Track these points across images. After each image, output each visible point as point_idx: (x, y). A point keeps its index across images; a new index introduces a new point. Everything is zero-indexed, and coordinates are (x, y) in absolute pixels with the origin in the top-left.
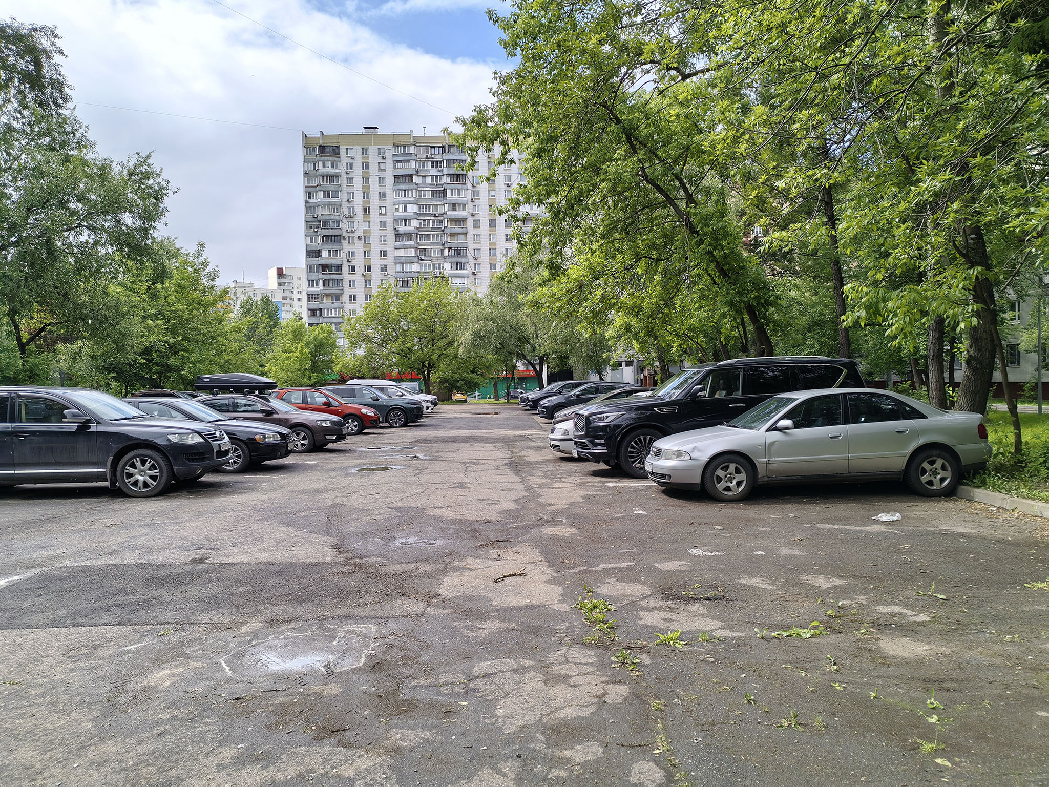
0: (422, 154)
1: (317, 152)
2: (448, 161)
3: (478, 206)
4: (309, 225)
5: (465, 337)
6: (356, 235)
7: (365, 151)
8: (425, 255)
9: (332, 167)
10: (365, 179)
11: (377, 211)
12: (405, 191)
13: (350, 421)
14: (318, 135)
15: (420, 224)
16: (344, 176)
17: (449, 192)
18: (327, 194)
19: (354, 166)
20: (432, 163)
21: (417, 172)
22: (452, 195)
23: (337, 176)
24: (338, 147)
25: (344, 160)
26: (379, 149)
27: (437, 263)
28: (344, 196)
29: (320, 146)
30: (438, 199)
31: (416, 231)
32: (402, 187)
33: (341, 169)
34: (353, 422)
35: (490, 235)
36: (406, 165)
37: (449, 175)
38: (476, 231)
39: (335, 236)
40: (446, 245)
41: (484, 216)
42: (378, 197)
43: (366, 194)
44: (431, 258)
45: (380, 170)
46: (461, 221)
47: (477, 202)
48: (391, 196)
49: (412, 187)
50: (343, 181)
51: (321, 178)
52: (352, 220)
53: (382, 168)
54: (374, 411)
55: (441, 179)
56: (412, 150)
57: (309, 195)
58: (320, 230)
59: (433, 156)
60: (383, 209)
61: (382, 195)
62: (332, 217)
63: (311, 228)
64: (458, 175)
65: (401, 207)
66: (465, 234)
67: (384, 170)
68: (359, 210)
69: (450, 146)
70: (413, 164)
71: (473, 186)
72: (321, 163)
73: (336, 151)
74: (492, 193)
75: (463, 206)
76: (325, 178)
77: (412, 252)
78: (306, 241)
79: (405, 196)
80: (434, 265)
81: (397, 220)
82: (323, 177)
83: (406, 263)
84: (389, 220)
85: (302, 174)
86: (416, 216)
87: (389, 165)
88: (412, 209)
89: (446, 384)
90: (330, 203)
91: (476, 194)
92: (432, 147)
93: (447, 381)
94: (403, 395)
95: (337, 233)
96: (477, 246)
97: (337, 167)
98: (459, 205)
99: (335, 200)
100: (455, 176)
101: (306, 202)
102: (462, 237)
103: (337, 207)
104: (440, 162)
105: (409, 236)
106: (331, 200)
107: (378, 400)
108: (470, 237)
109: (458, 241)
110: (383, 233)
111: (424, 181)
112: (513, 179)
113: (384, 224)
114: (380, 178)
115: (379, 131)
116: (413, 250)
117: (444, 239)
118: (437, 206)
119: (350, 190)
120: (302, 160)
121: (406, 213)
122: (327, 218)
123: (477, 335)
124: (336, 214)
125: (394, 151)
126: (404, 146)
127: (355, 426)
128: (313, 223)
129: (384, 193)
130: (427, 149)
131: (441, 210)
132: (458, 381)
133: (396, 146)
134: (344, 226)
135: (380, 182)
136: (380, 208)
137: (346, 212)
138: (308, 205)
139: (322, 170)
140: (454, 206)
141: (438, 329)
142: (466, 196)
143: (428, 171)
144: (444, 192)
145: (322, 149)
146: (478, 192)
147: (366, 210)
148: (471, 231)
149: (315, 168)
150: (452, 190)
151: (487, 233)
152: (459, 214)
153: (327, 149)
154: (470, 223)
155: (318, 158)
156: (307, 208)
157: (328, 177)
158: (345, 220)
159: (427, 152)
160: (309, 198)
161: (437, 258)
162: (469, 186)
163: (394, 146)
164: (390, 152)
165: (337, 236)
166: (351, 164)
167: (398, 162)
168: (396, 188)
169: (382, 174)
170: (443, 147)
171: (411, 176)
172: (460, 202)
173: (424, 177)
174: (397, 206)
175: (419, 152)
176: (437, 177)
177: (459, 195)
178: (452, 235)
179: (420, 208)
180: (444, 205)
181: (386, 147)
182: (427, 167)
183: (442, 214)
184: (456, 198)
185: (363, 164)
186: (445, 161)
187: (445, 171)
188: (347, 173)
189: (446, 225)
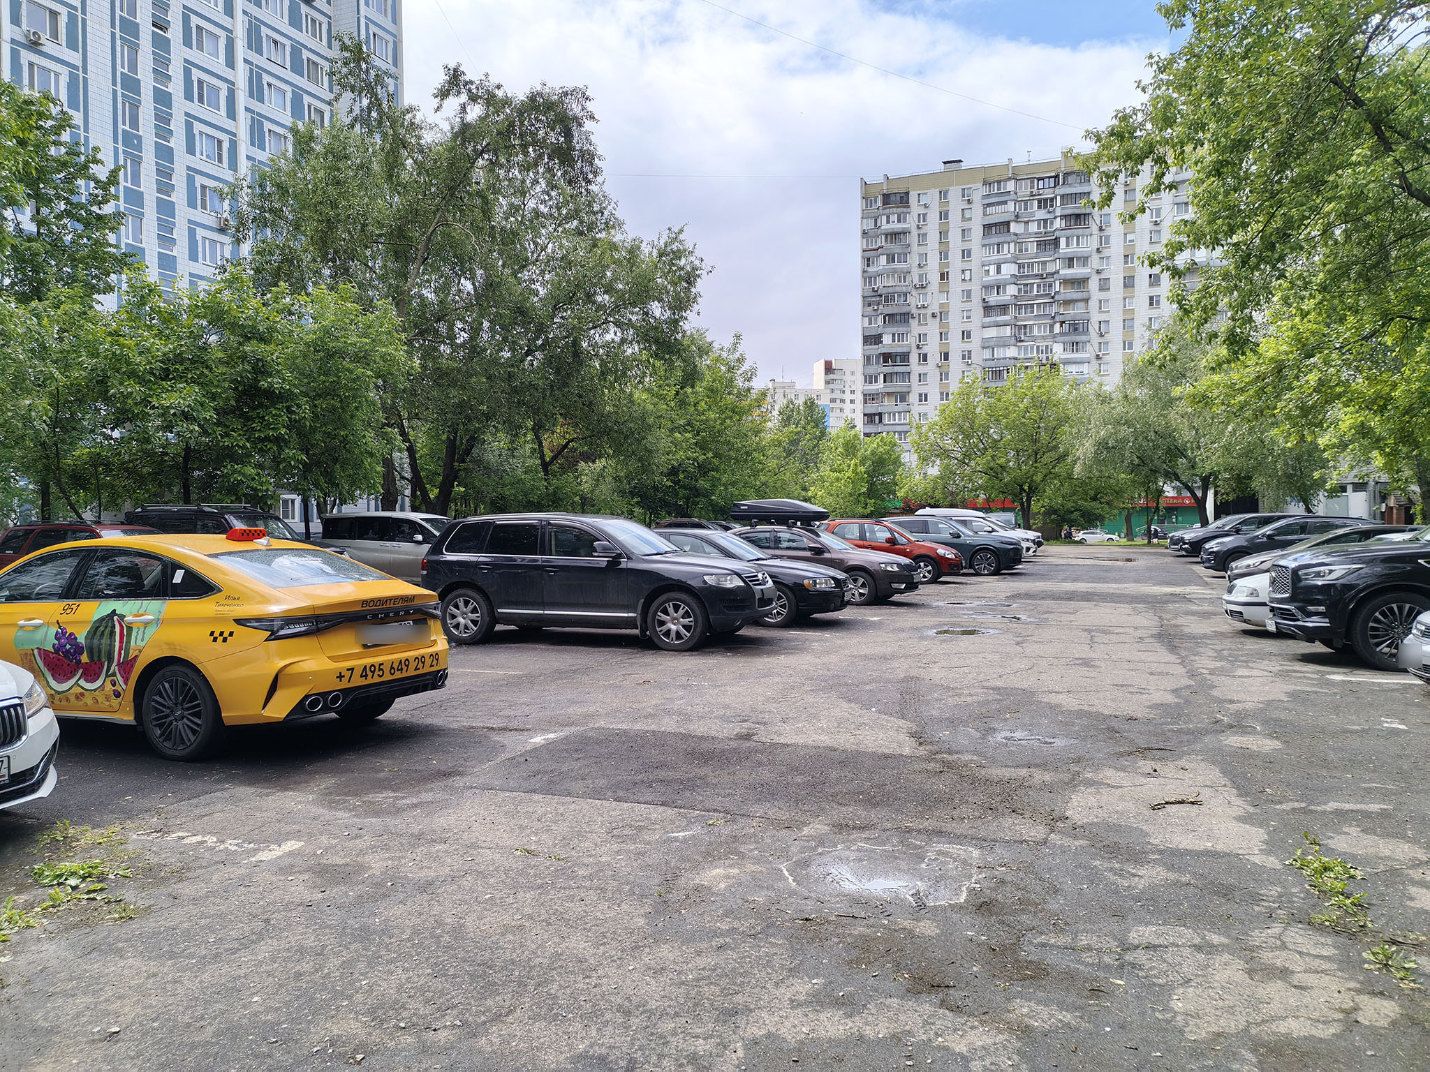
0: (1025, 190)
1: (879, 203)
2: (1062, 196)
3: (1108, 258)
4: (867, 302)
5: (1084, 450)
6: (929, 312)
7: (944, 194)
8: (1025, 334)
9: (899, 221)
10: (943, 234)
11: (959, 277)
12: (998, 245)
13: (922, 564)
14: (881, 180)
15: (1020, 290)
16: (915, 232)
17: (1063, 241)
18: (891, 259)
19: (929, 218)
20: (1039, 202)
21: (1017, 216)
22: (1068, 245)
23: (905, 233)
24: (907, 194)
25: (915, 209)
26: (964, 189)
27: (1043, 344)
28: (913, 260)
29: (884, 195)
30: (1047, 253)
31: (1014, 301)
32: (995, 240)
33: (911, 222)
34: (926, 566)
35: (1125, 299)
36: (1001, 208)
37: (1063, 217)
38: (1103, 295)
39: (901, 314)
40: (1058, 318)
41: (1116, 274)
42: (960, 257)
43: (944, 254)
44: (1033, 338)
45: (964, 219)
46: (1081, 282)
47: (1105, 253)
48: (978, 254)
49: (1008, 239)
50: (913, 239)
51: (883, 237)
52: (924, 291)
53: (967, 215)
54: (954, 551)
55: (1052, 223)
56: (1010, 186)
57: (868, 261)
58: (881, 307)
59: (1041, 192)
60: (967, 273)
61: (966, 254)
62: (898, 289)
63: (869, 305)
64: (1078, 216)
65: (993, 269)
66: (1087, 300)
67: (970, 219)
68: (934, 278)
69: (1066, 175)
70: (1011, 206)
71: (1101, 229)
72: (884, 218)
73: (904, 199)
74: (1130, 237)
75: (1084, 260)
76: (889, 237)
77: (1008, 331)
78: (862, 323)
79: (998, 252)
80: (1038, 347)
81: (986, 288)
82: (886, 235)
83: (998, 346)
84: (975, 288)
85: (860, 234)
86: (1013, 280)
87: (977, 213)
88: (1009, 270)
89: (1054, 517)
90: (895, 271)
91: (1105, 240)
92: (1039, 179)
93: (1055, 512)
94: (993, 530)
95: (904, 309)
96: (1103, 317)
97: (905, 222)
98: (1079, 258)
99: (903, 266)
100: (1073, 217)
101: (864, 272)
102: (1081, 305)
103: (903, 275)
104: (1052, 200)
105: (1003, 308)
106: (896, 265)
107: (959, 537)
108: (1093, 303)
109: (1076, 311)
110: (967, 306)
111: (1026, 229)
112: (1163, 214)
113: (968, 294)
114: (963, 230)
115: (964, 165)
116: (1009, 328)
117: (1055, 309)
118: (1044, 263)
119: (922, 250)
120: (859, 216)
121: (999, 277)
122: (891, 290)
123: (1102, 445)
124: (902, 283)
125: (984, 190)
126: (999, 182)
127: (929, 572)
128: (873, 299)
129: (969, 252)
130: (1032, 183)
131: (1050, 268)
132: (1072, 512)
133: (987, 183)
134: (914, 300)
135: (963, 236)
136: (963, 271)
137: (916, 281)
138: (866, 275)
139: (886, 227)
140: (1070, 261)
141: (1044, 437)
142: (1089, 245)
143: (1032, 214)
144: (1056, 242)
145: (886, 199)
146: (1108, 238)
147: (943, 276)
148: (1096, 295)
149: (876, 225)
150: (1068, 239)
151: (1121, 296)
152: (1077, 271)
153: (893, 198)
154: (1093, 284)
155: (881, 211)
156: (865, 279)
157: (893, 236)
158: (914, 292)
159: (1032, 187)
160: (868, 266)
161: (1044, 338)
162: (1095, 229)
163: (985, 183)
164: (979, 191)
165: (904, 314)
166: (925, 215)
167: (989, 205)
168: (987, 242)
169: (966, 225)
170: (1057, 177)
171: (1008, 223)
172: (1079, 255)
173: (1027, 222)
174: (987, 268)
175: (1021, 188)
176: (1045, 221)
177: (1078, 244)
178: (1067, 303)
179: (1019, 267)
180: (1055, 260)
181: (973, 186)
182: (1032, 208)
183: (1053, 274)
184: (1073, 249)
185: (941, 213)
186: (1059, 198)
187: (1058, 212)
188: (919, 228)
189: (1057, 290)
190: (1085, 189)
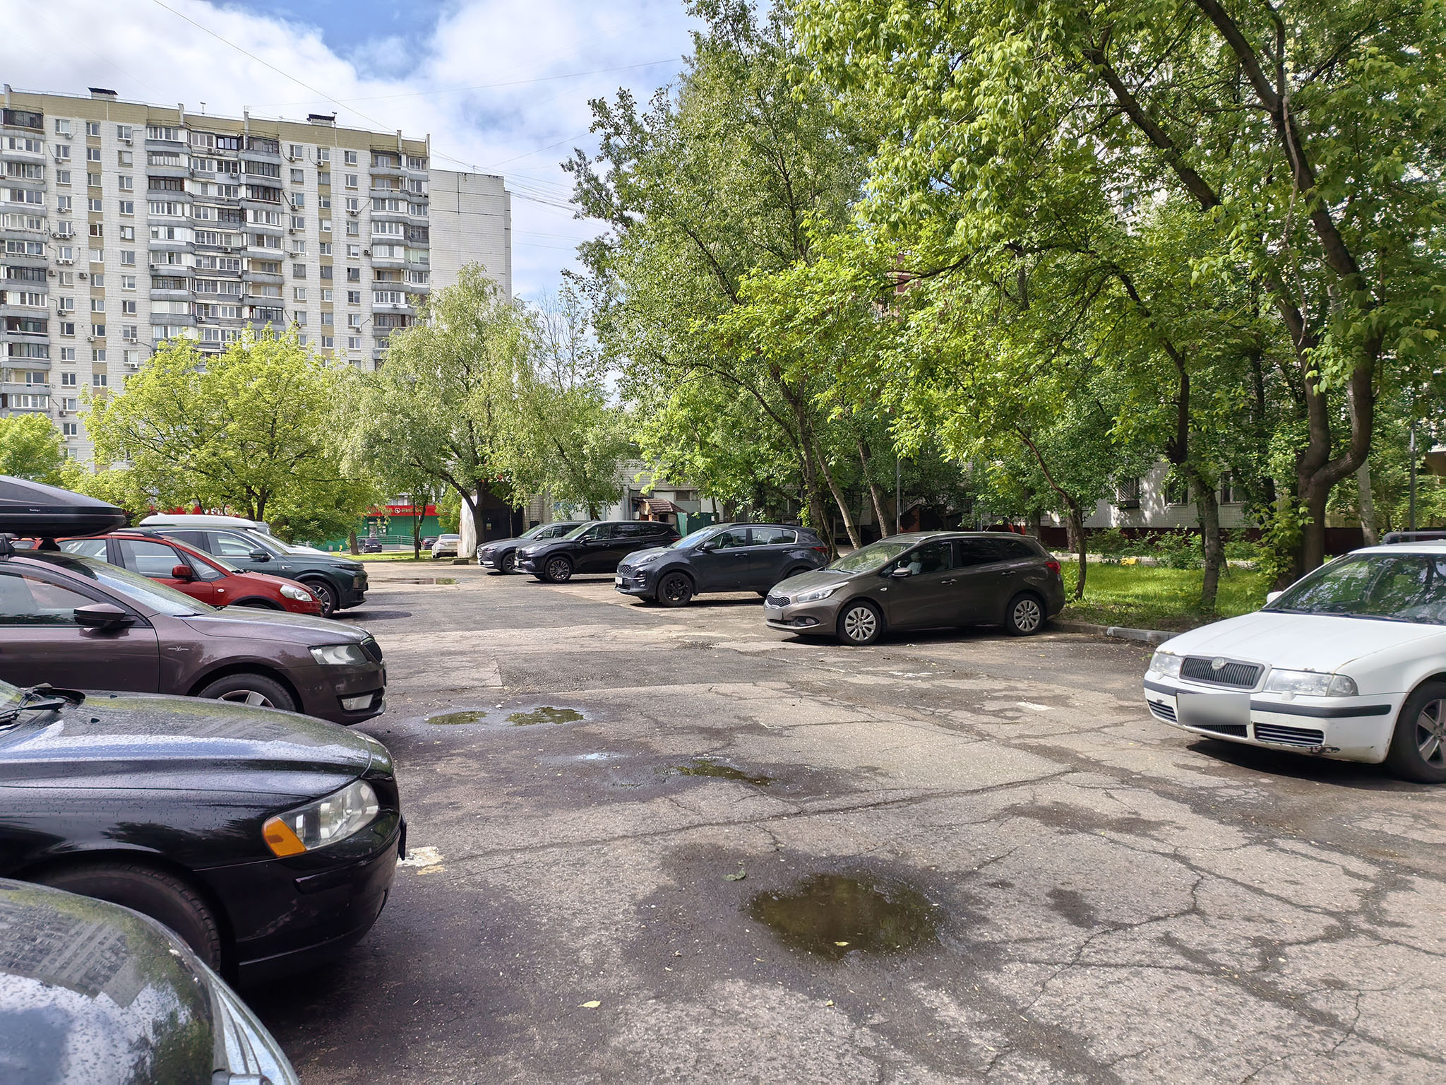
0: (201, 146)
2: (248, 163)
6: (76, 271)
7: (93, 128)
8: (206, 314)
9: (29, 148)
10: (94, 177)
11: (117, 234)
12: (169, 203)
15: (198, 262)
17: (250, 215)
18: (16, 195)
19: (72, 152)
20: (220, 163)
21: (192, 174)
22: (256, 219)
23: (37, 165)
24: (40, 116)
25: (52, 139)
26: (120, 127)
27: (229, 329)
28: (50, 202)
29: (5, 111)
30: (232, 224)
31: (191, 274)
32: (166, 197)
33: (46, 152)
35: (322, 291)
36: (171, 160)
37: (250, 186)
38: (299, 283)
39: (33, 269)
40: (246, 301)
41: (312, 261)
42: (118, 209)
43: (95, 202)
44: (219, 322)
45: (121, 163)
46: (272, 265)
47: (299, 236)
48: (143, 210)
49: (182, 199)
50: (51, 174)
51: (5, 165)
52: (67, 244)
53: (126, 159)
55: (236, 192)
56: (182, 136)
58: (3, 255)
59: (221, 152)
60: (128, 231)
61: (126, 207)
62: (27, 236)
64: (267, 189)
65: (163, 232)
66: (280, 286)
67: (130, 165)
68: (82, 230)
69: (251, 139)
70: (184, 161)
71: (293, 209)
72: (7, 140)
73: (36, 121)
74: (326, 224)
75: (276, 241)
76: (14, 167)
77: (185, 308)
79: (169, 212)
80: (223, 332)
81: (154, 252)
82: (10, 164)
83: (172, 325)
84: (140, 250)
86: (190, 248)
87: (138, 157)
88: (184, 236)
90: (23, 212)
91: (298, 222)
92: (218, 137)
95: (39, 264)
96: (299, 307)
97: (37, 150)
98: (269, 237)
99: (34, 207)
100: (261, 190)
102: (274, 290)
103: (36, 219)
104: (235, 164)
105: (178, 281)
106: (25, 204)
108: (287, 291)
109: (266, 296)
110: (129, 271)
111: (205, 191)
112: (360, 207)
113: (130, 258)
114: (121, 178)
115: (119, 98)
116: (185, 305)
117: (242, 290)
118: (228, 236)
119: (64, 191)
121: (170, 242)
122: (17, 235)
124: (35, 230)
125: (148, 134)
126: (168, 129)
129: (130, 205)
130: (210, 139)
131: (235, 242)
133: (153, 127)
134: (52, 253)
135: (121, 184)
136: (122, 228)
137: (55, 229)
139: (8, 152)
140: (259, 239)
142: (283, 224)
143: (212, 176)
144: (242, 214)
145: (10, 115)
146: (301, 221)
147: (95, 230)
148: (290, 282)
150: (256, 213)
152: (267, 251)
153: (18, 117)
154: (287, 268)
155: (2, 131)
157: (20, 166)
158: (52, 243)
159: (210, 144)
161: (230, 322)
162: (287, 208)
163: (149, 125)
164: (141, 135)
165: (39, 269)
166: (66, 149)
167: (155, 153)
168: (154, 197)
169: (125, 172)
170: (240, 139)
171: (181, 180)
172: (270, 233)
173: (205, 184)
174: (155, 229)
175: (196, 143)
176: (228, 187)
177: (268, 221)
178: (257, 285)
179: (197, 235)
180: (241, 234)
181: (134, 126)
182: (210, 168)
183: (239, 250)
184: (262, 225)
185: (89, 150)
186: (243, 164)
187: (243, 179)
188: (57, 161)
189: (245, 268)
190: (274, 160)
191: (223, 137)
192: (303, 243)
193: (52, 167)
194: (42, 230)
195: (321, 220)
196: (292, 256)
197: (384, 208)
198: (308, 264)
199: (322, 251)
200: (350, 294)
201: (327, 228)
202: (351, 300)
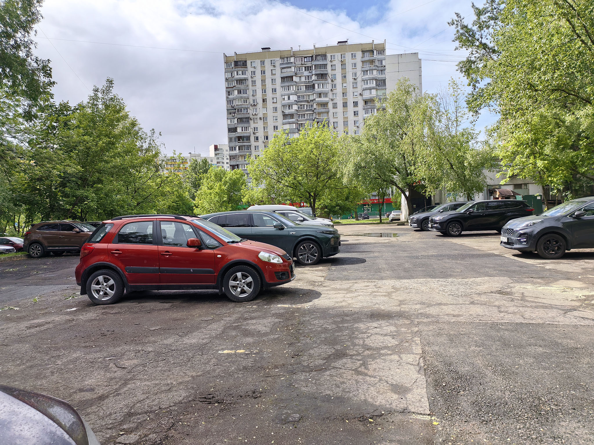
0: (299, 63)
1: (233, 65)
2: (315, 65)
6: (258, 117)
7: (263, 63)
9: (243, 74)
10: (263, 81)
11: (271, 101)
14: (233, 54)
15: (299, 107)
18: (240, 92)
19: (256, 73)
20: (305, 68)
21: (296, 74)
22: (318, 87)
23: (246, 80)
24: (246, 61)
25: (250, 69)
26: (271, 61)
28: (250, 92)
29: (235, 62)
30: (310, 91)
31: (296, 112)
32: (287, 84)
33: (248, 75)
36: (288, 70)
37: (316, 75)
38: (335, 110)
39: (245, 118)
40: (316, 120)
41: (340, 101)
42: (272, 92)
43: (264, 91)
45: (272, 74)
46: (325, 104)
47: (335, 91)
48: (279, 90)
49: (293, 84)
50: (250, 82)
51: (235, 81)
52: (255, 107)
53: (274, 73)
55: (311, 78)
56: (292, 60)
57: (229, 93)
58: (236, 115)
59: (306, 63)
60: (275, 99)
62: (243, 106)
63: (230, 114)
64: (322, 75)
66: (328, 112)
68: (260, 101)
69: (316, 56)
70: (293, 69)
71: (332, 81)
72: (236, 73)
73: (245, 64)
75: (326, 95)
78: (227, 122)
81: (284, 106)
84: (279, 106)
85: (224, 80)
87: (278, 71)
88: (293, 98)
90: (242, 98)
95: (247, 116)
96: (335, 120)
97: (245, 74)
98: (323, 94)
99: (245, 95)
100: (320, 75)
102: (326, 114)
103: (246, 100)
104: (311, 67)
105: (292, 116)
106: (242, 95)
107: (283, 229)
108: (331, 114)
109: (324, 117)
110: (275, 114)
111: (300, 80)
113: (276, 109)
114: (272, 80)
115: (271, 50)
116: (294, 125)
117: (314, 116)
118: (309, 96)
119: (254, 88)
120: (224, 71)
121: (289, 101)
122: (240, 107)
124: (245, 104)
125: (280, 61)
126: (287, 58)
128: (232, 111)
129: (275, 90)
130: (302, 59)
131: (311, 98)
134: (251, 111)
135: (272, 82)
137: (252, 102)
138: (228, 99)
139: (236, 77)
140: (320, 95)
142: (327, 88)
143: (302, 73)
144: (313, 86)
146: (335, 85)
147: (264, 101)
148: (332, 110)
149: (232, 76)
150: (318, 85)
151: (342, 111)
152: (323, 99)
153: (239, 63)
154: (330, 105)
155: (234, 69)
156: (228, 102)
157: (240, 81)
158: (251, 108)
159: (302, 61)
162: (330, 81)
163: (281, 58)
164: (278, 62)
165: (247, 118)
166: (254, 72)
167: (283, 68)
168: (283, 85)
169: (273, 77)
171: (292, 77)
172: (324, 92)
173: (300, 77)
174: (284, 97)
175: (297, 61)
176: (308, 76)
177: (323, 87)
178: (319, 114)
179: (298, 97)
180: (313, 94)
181: (276, 59)
182: (302, 70)
183: (312, 100)
184: (321, 89)
185: (262, 71)
186: (313, 66)
187: (314, 72)
188: (252, 77)
189: (315, 107)
190: (325, 63)
191: (306, 57)
192: (336, 94)
193: (250, 80)
194: (247, 104)
195: (343, 84)
196: (332, 100)
197: (367, 74)
198: (338, 102)
199: (343, 96)
200: (355, 112)
201: (345, 87)
202: (355, 115)
